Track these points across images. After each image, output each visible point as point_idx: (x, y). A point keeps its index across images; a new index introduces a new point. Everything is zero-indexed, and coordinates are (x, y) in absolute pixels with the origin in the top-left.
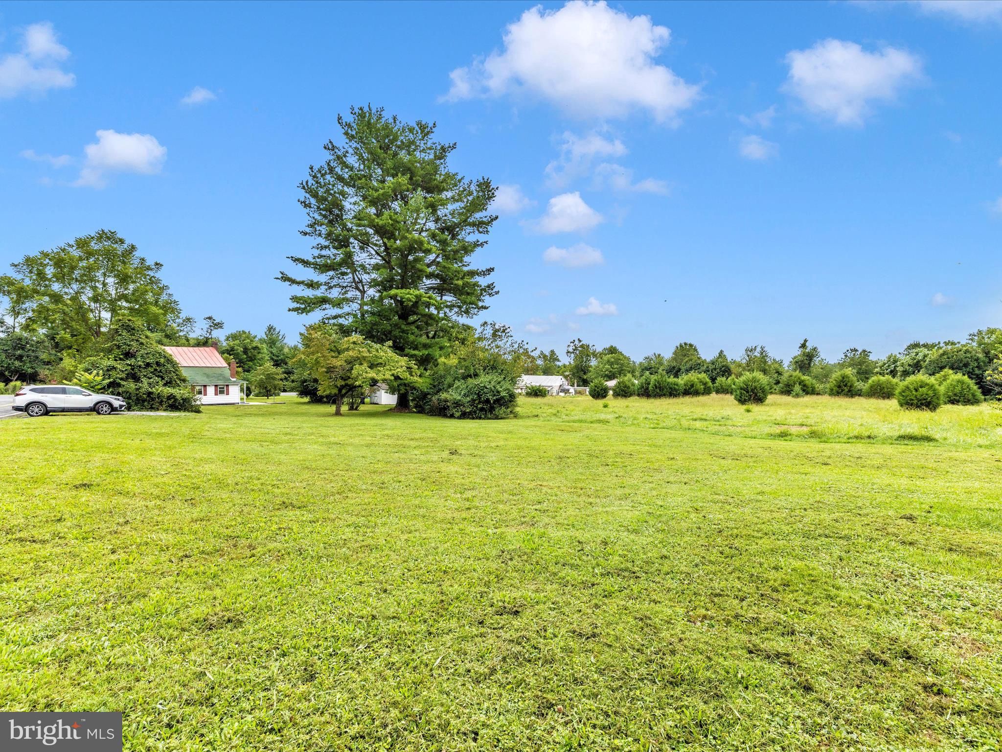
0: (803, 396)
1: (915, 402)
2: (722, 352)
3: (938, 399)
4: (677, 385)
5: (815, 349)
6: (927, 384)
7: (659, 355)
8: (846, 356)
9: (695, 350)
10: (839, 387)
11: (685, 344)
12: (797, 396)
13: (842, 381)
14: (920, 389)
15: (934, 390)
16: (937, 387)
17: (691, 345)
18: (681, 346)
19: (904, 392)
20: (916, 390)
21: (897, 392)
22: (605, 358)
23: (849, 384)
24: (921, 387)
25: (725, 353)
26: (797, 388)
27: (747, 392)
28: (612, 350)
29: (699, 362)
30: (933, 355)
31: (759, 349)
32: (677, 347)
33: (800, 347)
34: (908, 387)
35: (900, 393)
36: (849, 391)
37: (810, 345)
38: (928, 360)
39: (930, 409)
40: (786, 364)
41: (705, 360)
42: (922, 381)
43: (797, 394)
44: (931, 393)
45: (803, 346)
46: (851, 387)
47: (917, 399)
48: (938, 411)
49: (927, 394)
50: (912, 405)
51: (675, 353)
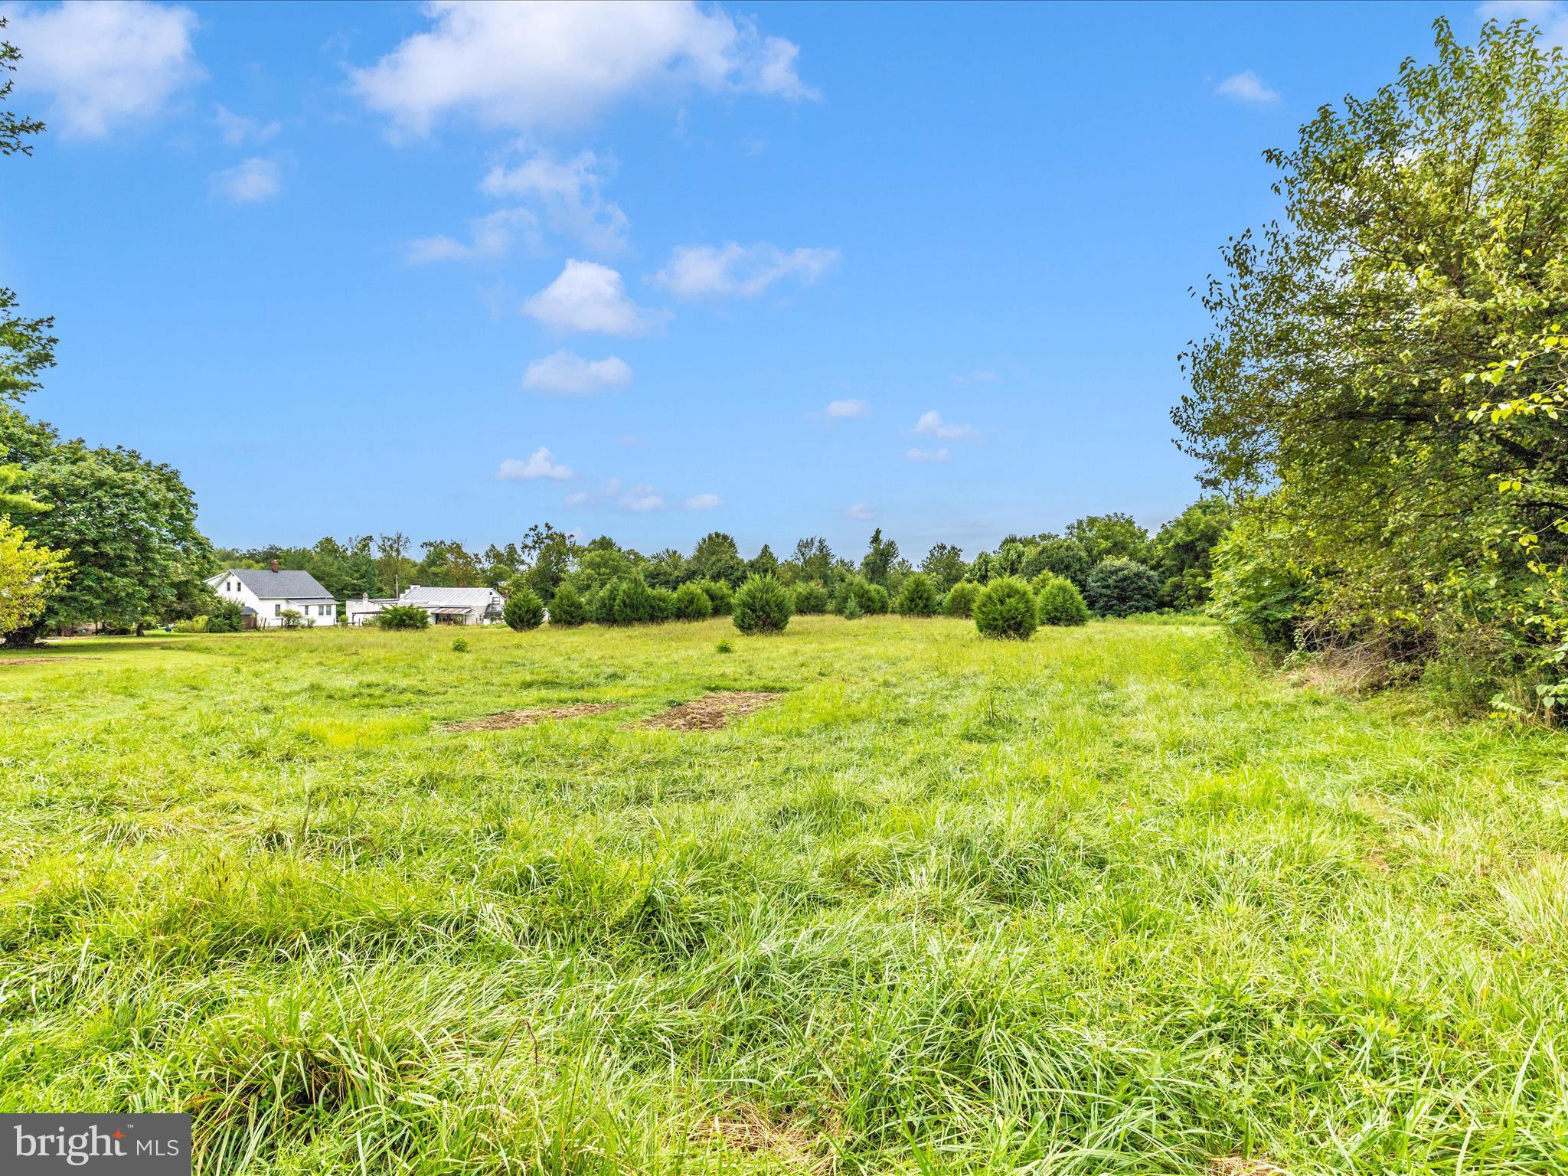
0: (860, 617)
1: (1000, 623)
2: (766, 547)
3: (1032, 616)
4: (664, 601)
5: (891, 544)
6: (1017, 592)
7: (675, 552)
8: (932, 555)
9: (732, 545)
10: (912, 600)
11: (717, 535)
12: (852, 616)
13: (916, 590)
14: (1007, 600)
15: (1027, 602)
16: (1031, 595)
17: (725, 538)
18: (710, 538)
19: (984, 605)
20: (1002, 602)
21: (974, 606)
22: (588, 557)
23: (925, 595)
24: (1009, 596)
25: (771, 550)
26: (852, 604)
27: (754, 611)
28: (605, 544)
29: (731, 563)
30: (1031, 552)
31: (817, 544)
32: (704, 541)
33: (872, 542)
34: (990, 597)
35: (979, 608)
36: (926, 606)
37: (884, 538)
38: (1024, 560)
39: (1020, 636)
40: (857, 566)
41: (742, 560)
42: (1010, 586)
43: (851, 613)
44: (1021, 606)
45: (876, 539)
46: (927, 599)
47: (1003, 618)
48: (1032, 637)
49: (1016, 610)
50: (995, 628)
51: (700, 550)
